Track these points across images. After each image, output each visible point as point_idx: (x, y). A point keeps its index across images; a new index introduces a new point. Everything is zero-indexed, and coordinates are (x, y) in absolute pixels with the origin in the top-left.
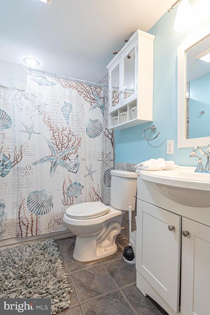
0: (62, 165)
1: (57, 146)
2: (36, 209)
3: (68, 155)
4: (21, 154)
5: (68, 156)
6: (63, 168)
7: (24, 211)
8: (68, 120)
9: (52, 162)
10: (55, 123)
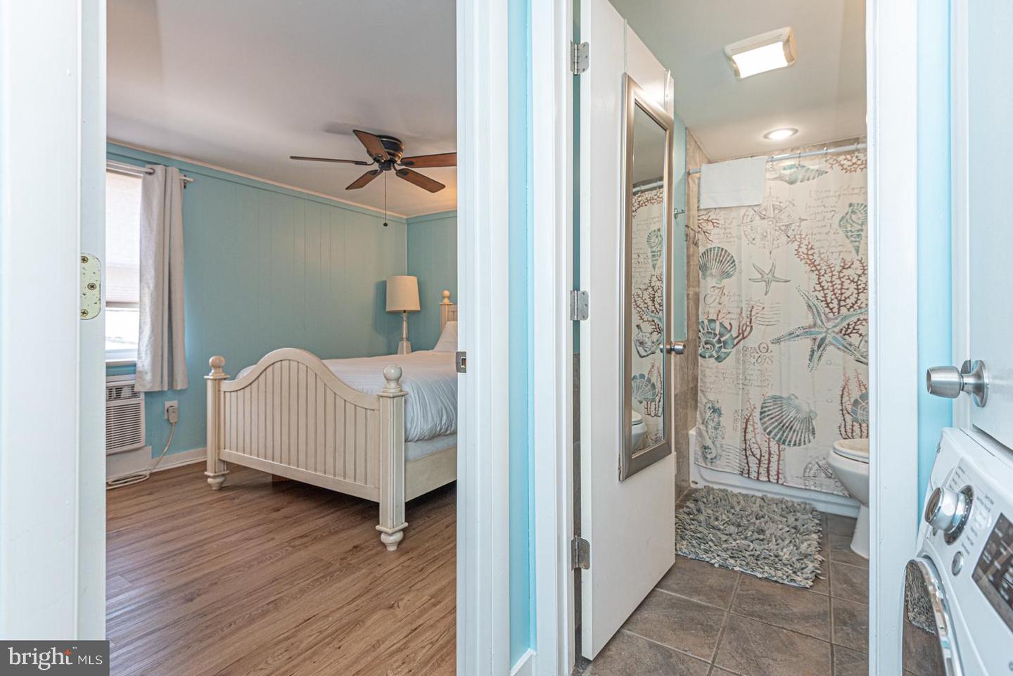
0: (841, 347)
1: (828, 304)
2: (778, 433)
3: (856, 323)
4: (750, 323)
5: (857, 327)
6: (842, 353)
7: (754, 429)
8: (857, 244)
9: (815, 339)
10: (822, 256)
